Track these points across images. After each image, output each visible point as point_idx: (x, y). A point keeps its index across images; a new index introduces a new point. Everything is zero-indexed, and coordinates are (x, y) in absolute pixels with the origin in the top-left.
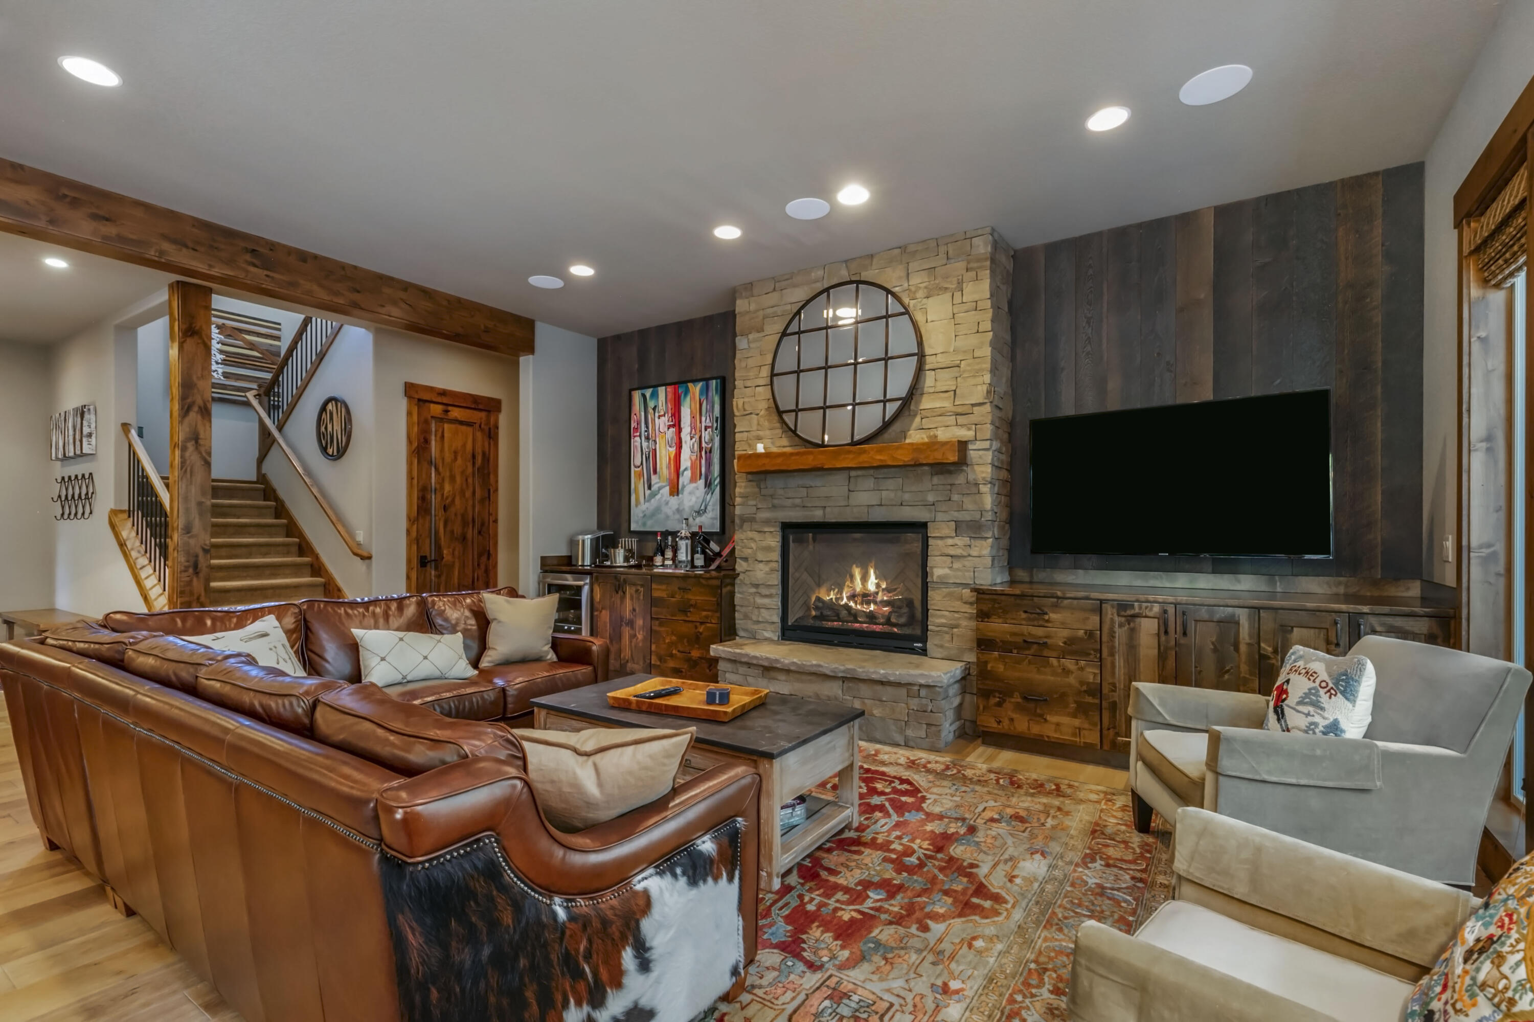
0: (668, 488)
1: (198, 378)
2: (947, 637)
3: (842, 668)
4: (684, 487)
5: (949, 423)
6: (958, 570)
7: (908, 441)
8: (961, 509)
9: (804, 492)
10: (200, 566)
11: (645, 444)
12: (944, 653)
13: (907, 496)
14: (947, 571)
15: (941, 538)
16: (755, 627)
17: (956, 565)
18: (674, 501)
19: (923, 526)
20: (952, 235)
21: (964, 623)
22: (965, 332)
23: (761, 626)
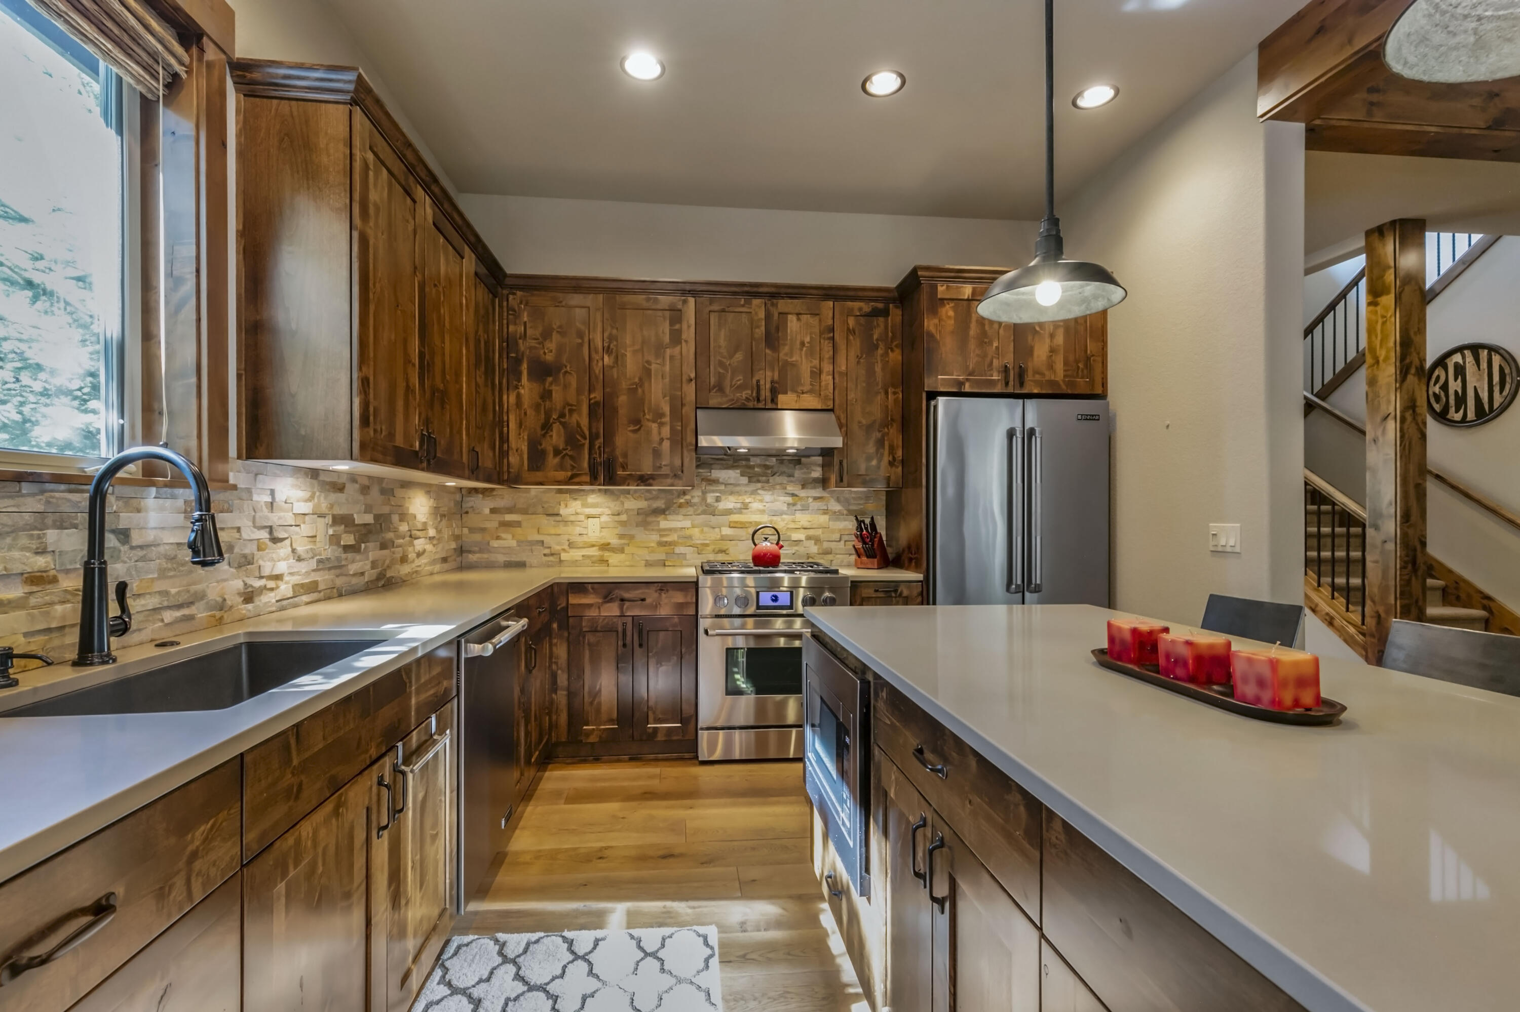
1: (1415, 333)
10: (1418, 562)
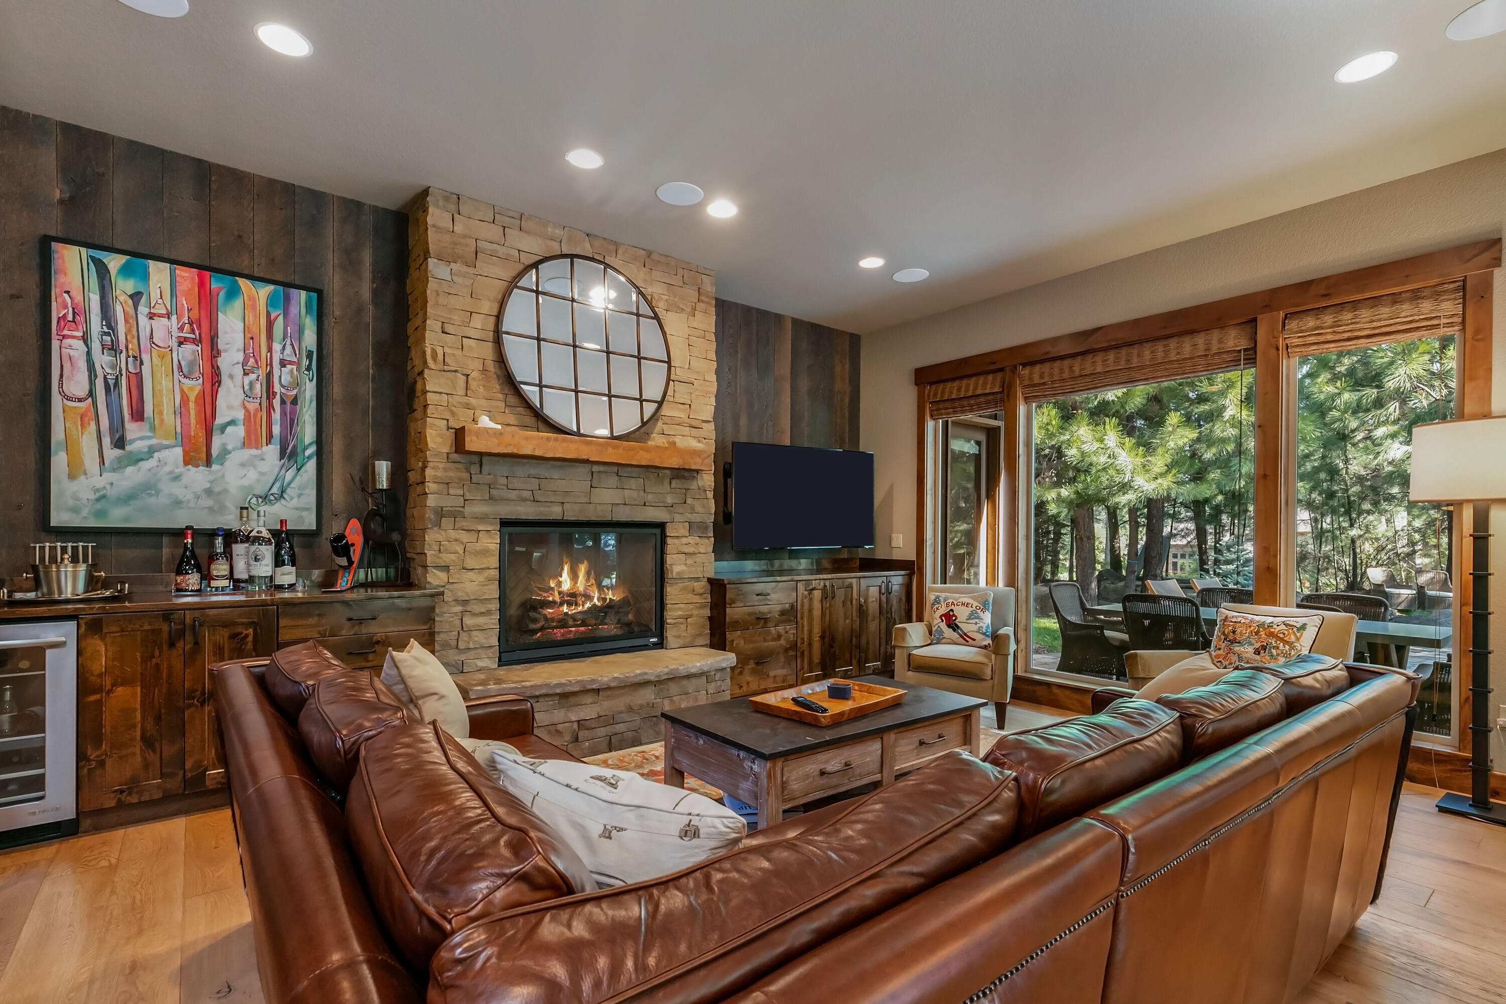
0: (179, 451)
2: (683, 627)
3: (666, 670)
4: (224, 452)
5: (684, 434)
6: (691, 565)
7: (650, 443)
8: (693, 510)
9: (534, 484)
11: (102, 360)
12: (681, 642)
13: (650, 497)
14: (683, 568)
15: (677, 537)
16: (462, 657)
17: (689, 562)
18: (198, 476)
19: (662, 526)
20: (688, 263)
21: (695, 612)
22: (696, 355)
23: (472, 654)
